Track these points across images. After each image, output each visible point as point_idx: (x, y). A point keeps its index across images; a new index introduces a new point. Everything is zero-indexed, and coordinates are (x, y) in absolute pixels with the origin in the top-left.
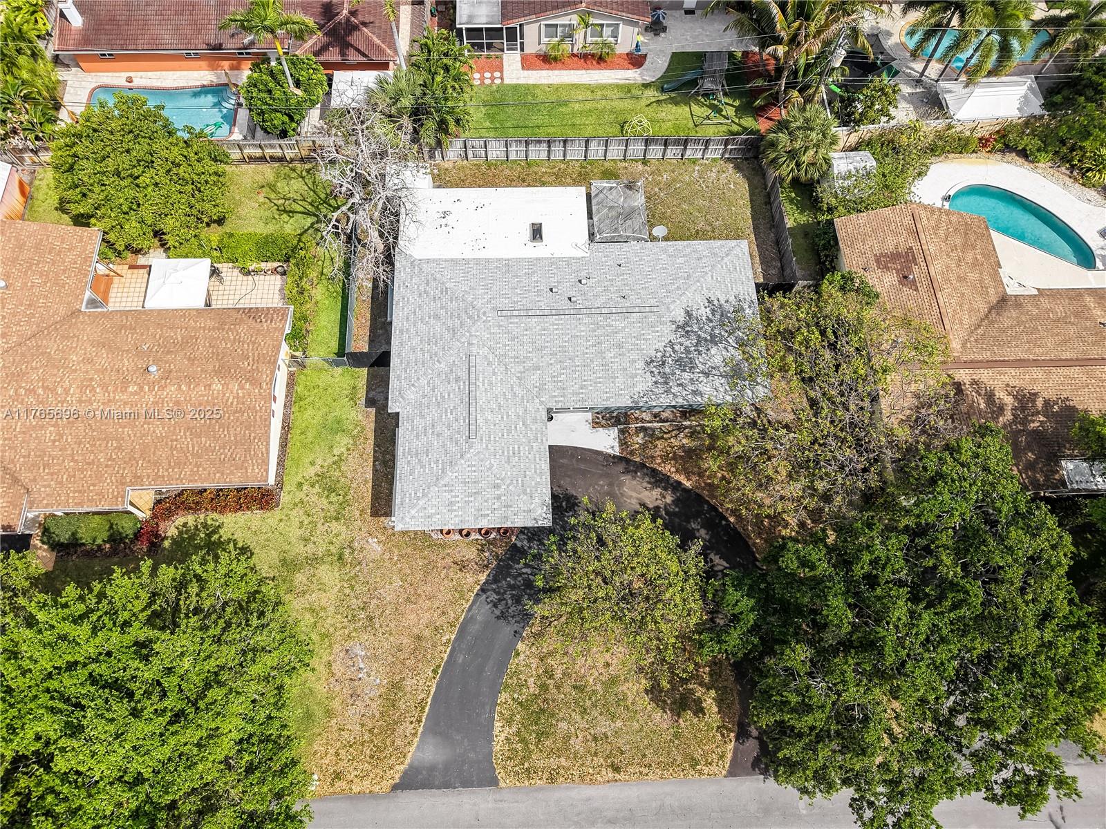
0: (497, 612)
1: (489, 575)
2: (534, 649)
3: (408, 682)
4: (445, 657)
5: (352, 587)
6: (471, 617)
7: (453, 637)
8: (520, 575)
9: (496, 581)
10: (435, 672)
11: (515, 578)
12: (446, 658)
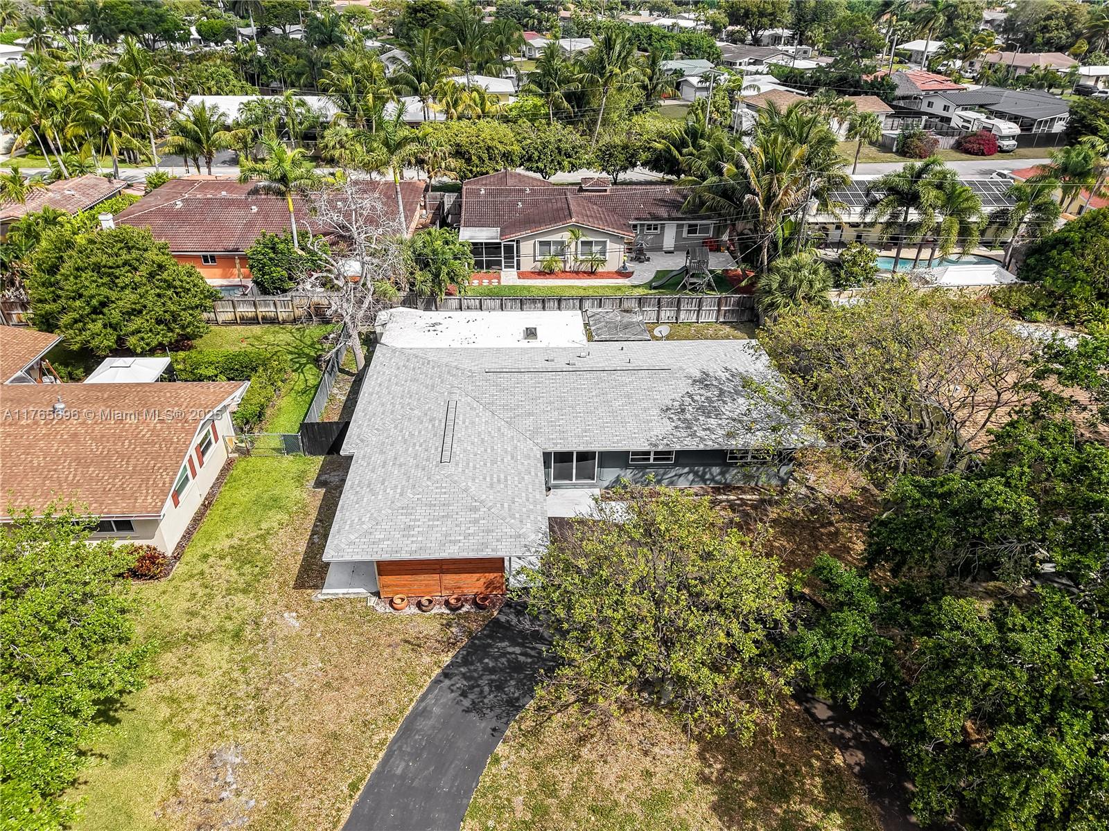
0: (467, 703)
1: (455, 657)
2: (523, 753)
3: (305, 804)
4: (375, 765)
5: (244, 670)
6: (425, 709)
7: (391, 736)
8: (504, 655)
9: (466, 662)
10: (353, 787)
11: (496, 659)
12: (375, 767)
